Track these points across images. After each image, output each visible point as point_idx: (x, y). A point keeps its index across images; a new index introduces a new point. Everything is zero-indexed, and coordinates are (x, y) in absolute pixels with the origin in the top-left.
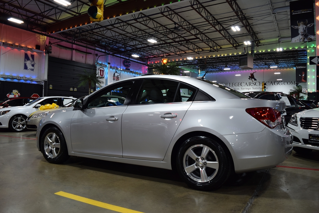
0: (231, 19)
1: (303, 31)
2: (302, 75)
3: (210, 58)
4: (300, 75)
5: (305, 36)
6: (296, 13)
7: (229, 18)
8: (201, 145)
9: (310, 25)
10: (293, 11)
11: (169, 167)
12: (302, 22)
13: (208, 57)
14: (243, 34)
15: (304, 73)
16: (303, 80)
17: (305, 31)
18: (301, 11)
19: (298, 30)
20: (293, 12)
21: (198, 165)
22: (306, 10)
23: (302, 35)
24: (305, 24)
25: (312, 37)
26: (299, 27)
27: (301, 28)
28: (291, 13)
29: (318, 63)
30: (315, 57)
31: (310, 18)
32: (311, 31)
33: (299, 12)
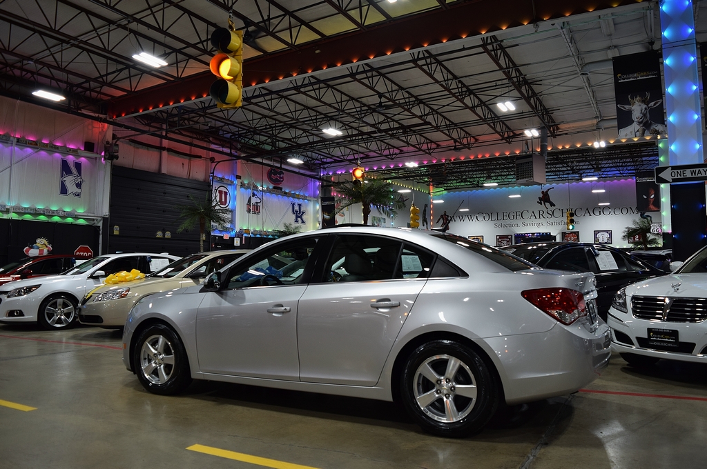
0: (496, 85)
1: (641, 115)
2: (649, 196)
3: (453, 163)
4: (645, 197)
5: (646, 125)
6: (626, 80)
8: (445, 356)
9: (655, 104)
10: (619, 75)
11: (388, 397)
12: (638, 98)
13: (450, 160)
14: (523, 113)
15: (653, 192)
16: (652, 207)
17: (644, 115)
18: (635, 75)
19: (630, 113)
20: (620, 77)
21: (441, 392)
22: (645, 73)
23: (640, 123)
24: (643, 102)
25: (659, 127)
26: (633, 108)
27: (637, 109)
28: (616, 80)
29: (674, 180)
30: (664, 169)
31: (654, 89)
32: (657, 116)
33: (633, 78)
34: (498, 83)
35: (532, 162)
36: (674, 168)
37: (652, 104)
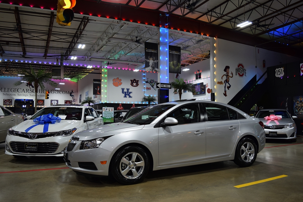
1: (152, 64)
2: (97, 89)
3: (12, 63)
4: (96, 89)
5: (153, 68)
6: (148, 51)
9: (156, 61)
10: (146, 49)
12: (151, 58)
15: (99, 87)
16: (98, 93)
17: (153, 64)
18: (151, 50)
19: (149, 63)
22: (154, 50)
23: (152, 67)
24: (153, 60)
25: (157, 69)
27: (151, 62)
28: (145, 50)
29: (161, 88)
30: (159, 83)
31: (156, 56)
32: (156, 65)
33: (150, 51)
34: (67, 34)
35: (60, 69)
36: (161, 84)
37: (155, 61)
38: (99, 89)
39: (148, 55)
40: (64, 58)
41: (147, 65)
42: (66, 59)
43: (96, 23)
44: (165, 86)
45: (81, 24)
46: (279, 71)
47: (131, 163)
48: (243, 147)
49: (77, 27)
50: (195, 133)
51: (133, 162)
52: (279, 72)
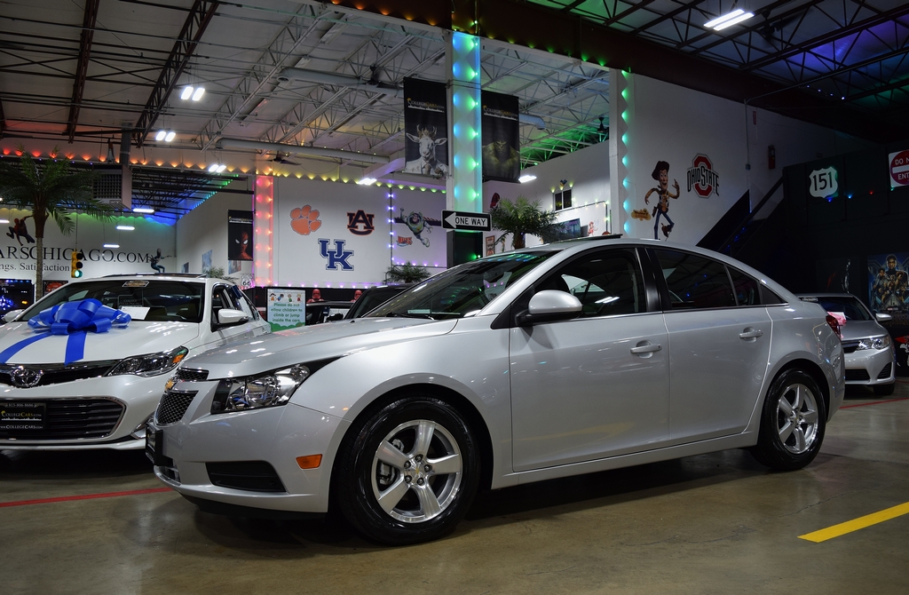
0: (142, 57)
1: (428, 151)
2: (242, 242)
4: (237, 242)
5: (432, 162)
6: (415, 107)
7: (138, 53)
9: (441, 142)
10: (409, 99)
12: (426, 131)
15: (246, 237)
16: (245, 254)
17: (431, 151)
18: (425, 104)
19: (418, 145)
20: (410, 101)
22: (433, 105)
23: (427, 159)
24: (431, 136)
25: (443, 167)
26: (421, 140)
27: (425, 143)
28: (406, 104)
29: (458, 227)
30: (451, 213)
31: (439, 124)
32: (442, 155)
33: (422, 106)
34: (146, 54)
35: (121, 176)
36: (459, 214)
37: (438, 141)
38: (246, 242)
39: (414, 120)
40: (133, 142)
41: (412, 152)
42: (139, 145)
43: (241, 18)
44: (469, 221)
45: (189, 22)
46: (822, 177)
47: (413, 462)
48: (782, 403)
49: (177, 32)
50: (635, 349)
51: (421, 456)
52: (821, 181)
